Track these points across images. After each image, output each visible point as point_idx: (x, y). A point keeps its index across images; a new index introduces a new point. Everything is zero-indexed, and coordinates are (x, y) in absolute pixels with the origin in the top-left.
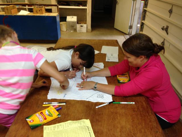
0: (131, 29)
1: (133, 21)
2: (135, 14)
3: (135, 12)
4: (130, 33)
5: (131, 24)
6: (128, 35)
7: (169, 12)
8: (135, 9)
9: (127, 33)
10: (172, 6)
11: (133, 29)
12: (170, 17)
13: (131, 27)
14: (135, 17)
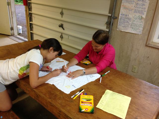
0: (13, 31)
1: (13, 24)
2: (13, 17)
3: (13, 15)
4: (13, 34)
5: (11, 26)
6: (11, 36)
7: (61, 14)
8: (12, 13)
9: (11, 35)
10: (62, 9)
11: (14, 30)
12: (62, 17)
13: (12, 29)
14: (13, 19)
